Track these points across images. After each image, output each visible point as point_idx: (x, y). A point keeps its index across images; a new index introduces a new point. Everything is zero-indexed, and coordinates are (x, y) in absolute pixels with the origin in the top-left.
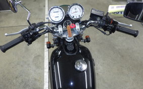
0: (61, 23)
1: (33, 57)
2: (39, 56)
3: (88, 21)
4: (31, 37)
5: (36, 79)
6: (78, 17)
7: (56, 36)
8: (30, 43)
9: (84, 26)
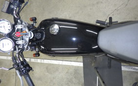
0: (15, 41)
1: (47, 73)
2: (47, 68)
3: (14, 16)
4: (26, 68)
5: (67, 72)
6: (10, 25)
7: (28, 47)
8: (31, 69)
9: (19, 21)
